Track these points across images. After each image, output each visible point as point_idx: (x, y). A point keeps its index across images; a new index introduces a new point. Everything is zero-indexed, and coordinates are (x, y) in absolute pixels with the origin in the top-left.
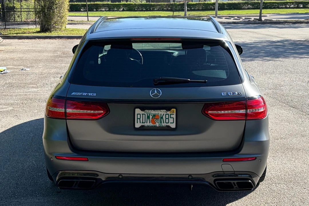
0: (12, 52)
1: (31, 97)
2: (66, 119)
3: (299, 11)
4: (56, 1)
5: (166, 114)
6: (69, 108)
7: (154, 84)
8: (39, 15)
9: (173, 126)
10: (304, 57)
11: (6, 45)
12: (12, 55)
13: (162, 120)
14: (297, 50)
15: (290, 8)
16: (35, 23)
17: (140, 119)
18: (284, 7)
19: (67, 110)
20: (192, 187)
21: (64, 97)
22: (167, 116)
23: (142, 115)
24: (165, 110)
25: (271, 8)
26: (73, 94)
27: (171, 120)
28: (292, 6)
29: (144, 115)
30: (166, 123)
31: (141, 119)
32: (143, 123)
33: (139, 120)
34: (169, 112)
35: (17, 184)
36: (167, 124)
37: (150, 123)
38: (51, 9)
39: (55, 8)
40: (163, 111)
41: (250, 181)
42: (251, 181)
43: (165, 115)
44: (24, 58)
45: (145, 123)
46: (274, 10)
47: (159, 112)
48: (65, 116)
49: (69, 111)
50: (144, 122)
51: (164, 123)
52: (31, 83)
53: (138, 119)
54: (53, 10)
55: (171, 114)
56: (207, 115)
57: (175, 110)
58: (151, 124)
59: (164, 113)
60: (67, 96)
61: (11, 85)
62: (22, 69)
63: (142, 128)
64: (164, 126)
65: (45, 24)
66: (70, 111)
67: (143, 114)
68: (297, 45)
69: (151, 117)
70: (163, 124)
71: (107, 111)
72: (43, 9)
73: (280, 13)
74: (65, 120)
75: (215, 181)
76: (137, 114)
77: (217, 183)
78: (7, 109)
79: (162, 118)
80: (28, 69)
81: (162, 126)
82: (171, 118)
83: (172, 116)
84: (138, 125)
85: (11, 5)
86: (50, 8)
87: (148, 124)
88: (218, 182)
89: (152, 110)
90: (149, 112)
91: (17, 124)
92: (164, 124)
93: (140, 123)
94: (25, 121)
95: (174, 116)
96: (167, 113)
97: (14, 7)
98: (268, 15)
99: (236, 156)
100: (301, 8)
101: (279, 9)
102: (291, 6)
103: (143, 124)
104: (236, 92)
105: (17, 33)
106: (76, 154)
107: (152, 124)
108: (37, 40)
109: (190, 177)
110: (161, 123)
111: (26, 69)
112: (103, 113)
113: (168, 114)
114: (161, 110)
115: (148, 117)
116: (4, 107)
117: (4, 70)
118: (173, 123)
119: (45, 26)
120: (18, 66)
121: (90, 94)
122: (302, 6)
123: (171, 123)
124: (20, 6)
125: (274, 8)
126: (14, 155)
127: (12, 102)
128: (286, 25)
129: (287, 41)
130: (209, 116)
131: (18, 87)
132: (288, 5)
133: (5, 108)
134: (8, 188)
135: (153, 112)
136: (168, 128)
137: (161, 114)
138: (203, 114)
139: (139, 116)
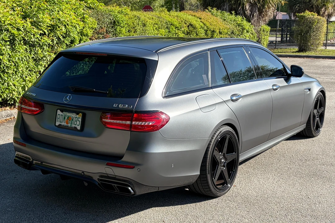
2: (21, 113)
9: (79, 128)
17: (59, 118)
23: (61, 116)
24: (76, 114)
26: (27, 93)
27: (78, 123)
29: (62, 116)
30: (75, 125)
32: (60, 122)
33: (58, 119)
34: (78, 115)
36: (75, 126)
40: (74, 114)
43: (75, 118)
47: (71, 115)
50: (61, 121)
53: (58, 118)
56: (102, 122)
57: (81, 114)
58: (65, 124)
59: (74, 116)
63: (60, 126)
64: (73, 127)
67: (61, 115)
69: (66, 118)
70: (73, 125)
71: (42, 109)
76: (58, 115)
79: (73, 120)
82: (78, 121)
84: (57, 124)
87: (64, 124)
90: (66, 113)
95: (80, 120)
96: (77, 117)
99: (119, 162)
103: (61, 123)
104: (127, 105)
106: (22, 140)
107: (66, 124)
109: (83, 174)
110: (72, 124)
115: (65, 118)
118: (79, 125)
121: (33, 94)
123: (77, 125)
135: (68, 114)
136: (75, 129)
138: (100, 120)
139: (59, 116)
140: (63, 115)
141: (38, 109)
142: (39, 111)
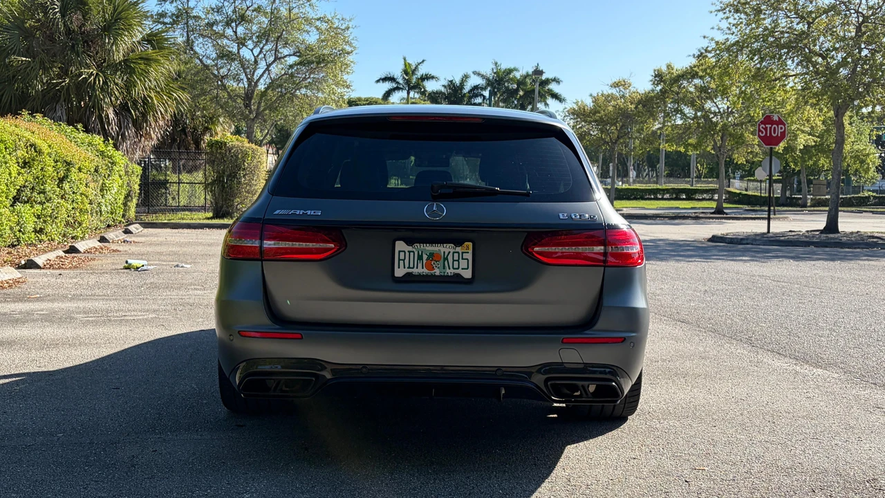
0: (161, 244)
1: (191, 301)
2: (262, 261)
3: (680, 204)
4: (244, 164)
5: (454, 253)
6: (269, 239)
7: (432, 195)
8: (212, 188)
9: (467, 274)
10: (695, 261)
11: (147, 236)
12: (158, 249)
13: (446, 262)
14: (681, 252)
15: (663, 199)
16: (203, 208)
17: (404, 260)
18: (652, 197)
19: (265, 242)
20: (503, 392)
21: (261, 218)
22: (456, 255)
23: (407, 254)
24: (453, 245)
25: (629, 199)
26: (276, 212)
27: (463, 264)
28: (667, 196)
29: (412, 254)
30: (454, 268)
31: (407, 261)
32: (409, 268)
33: (401, 262)
34: (460, 247)
35: (160, 414)
36: (456, 271)
37: (423, 268)
38: (235, 177)
39: (242, 175)
40: (448, 247)
41: (614, 384)
42: (616, 383)
43: (451, 254)
44: (180, 252)
45: (413, 268)
46: (634, 202)
47: (440, 248)
48: (262, 256)
49: (268, 244)
50: (412, 266)
51: (449, 269)
52: (191, 284)
53: (399, 260)
54: (237, 179)
55: (463, 253)
56: (531, 255)
57: (470, 244)
58: (425, 271)
59: (450, 250)
60: (266, 217)
61: (154, 286)
62: (177, 266)
63: (409, 278)
64: (449, 274)
65: (223, 205)
66: (270, 245)
67: (409, 252)
68: (681, 246)
69: (425, 257)
70: (448, 271)
71: (342, 243)
72: (220, 177)
73: (646, 207)
74: (260, 262)
75: (547, 380)
76: (400, 252)
77: (551, 384)
78: (145, 317)
79: (445, 259)
80: (188, 266)
81: (446, 274)
82: (463, 259)
83: (465, 256)
84: (399, 272)
85: (162, 178)
86: (233, 176)
87: (420, 270)
88: (553, 382)
89: (428, 245)
90: (422, 247)
91: (163, 337)
92: (450, 272)
93: (404, 268)
94: (178, 333)
95: (469, 256)
96: (456, 250)
97: (166, 182)
98: (625, 209)
99: (589, 334)
100: (684, 199)
101: (644, 201)
102: (665, 197)
103: (410, 270)
104: (587, 215)
105: (170, 220)
106: (278, 327)
107: (427, 271)
108: (207, 231)
109: (499, 373)
110: (444, 268)
111: (185, 266)
112: (332, 249)
113: (458, 252)
114: (445, 245)
115: (420, 258)
116: (139, 314)
117: (143, 266)
118: (467, 269)
119: (222, 207)
120: (170, 261)
121: (309, 212)
122: (684, 197)
123: (462, 269)
124: (177, 179)
125: (635, 199)
126: (155, 375)
127: (156, 307)
128: (658, 221)
129: (660, 240)
130: (533, 255)
131: (167, 287)
132: (660, 194)
133: (141, 315)
134: (142, 419)
135: (430, 248)
136: (457, 279)
137: (444, 252)
138: (523, 253)
139: (402, 254)
140: (413, 252)
141: (332, 246)
142: (336, 249)
